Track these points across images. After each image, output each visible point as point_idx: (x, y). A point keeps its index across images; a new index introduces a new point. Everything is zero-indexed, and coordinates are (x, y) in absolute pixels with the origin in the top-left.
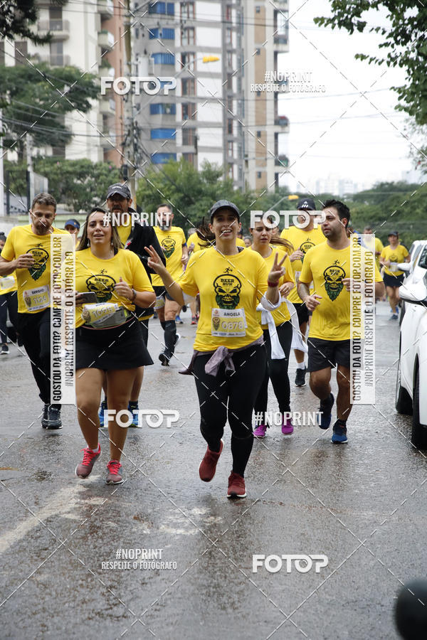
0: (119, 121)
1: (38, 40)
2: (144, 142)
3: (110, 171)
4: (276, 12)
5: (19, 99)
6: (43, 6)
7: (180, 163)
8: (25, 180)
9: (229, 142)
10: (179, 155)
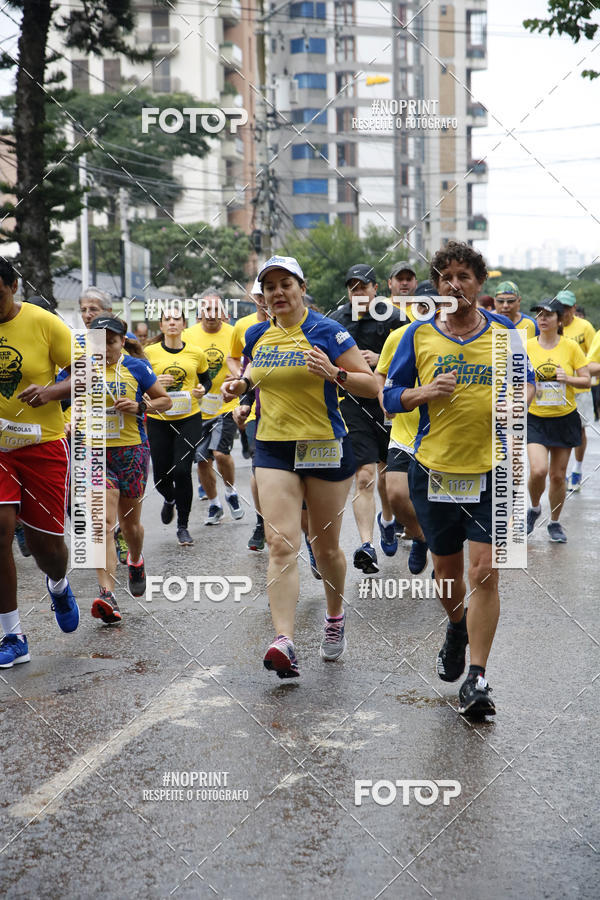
0: (249, 168)
1: (136, 57)
2: (283, 199)
3: (236, 239)
4: (469, 14)
5: (110, 139)
6: (143, 9)
7: (334, 226)
8: (118, 254)
9: (403, 196)
10: (333, 217)
